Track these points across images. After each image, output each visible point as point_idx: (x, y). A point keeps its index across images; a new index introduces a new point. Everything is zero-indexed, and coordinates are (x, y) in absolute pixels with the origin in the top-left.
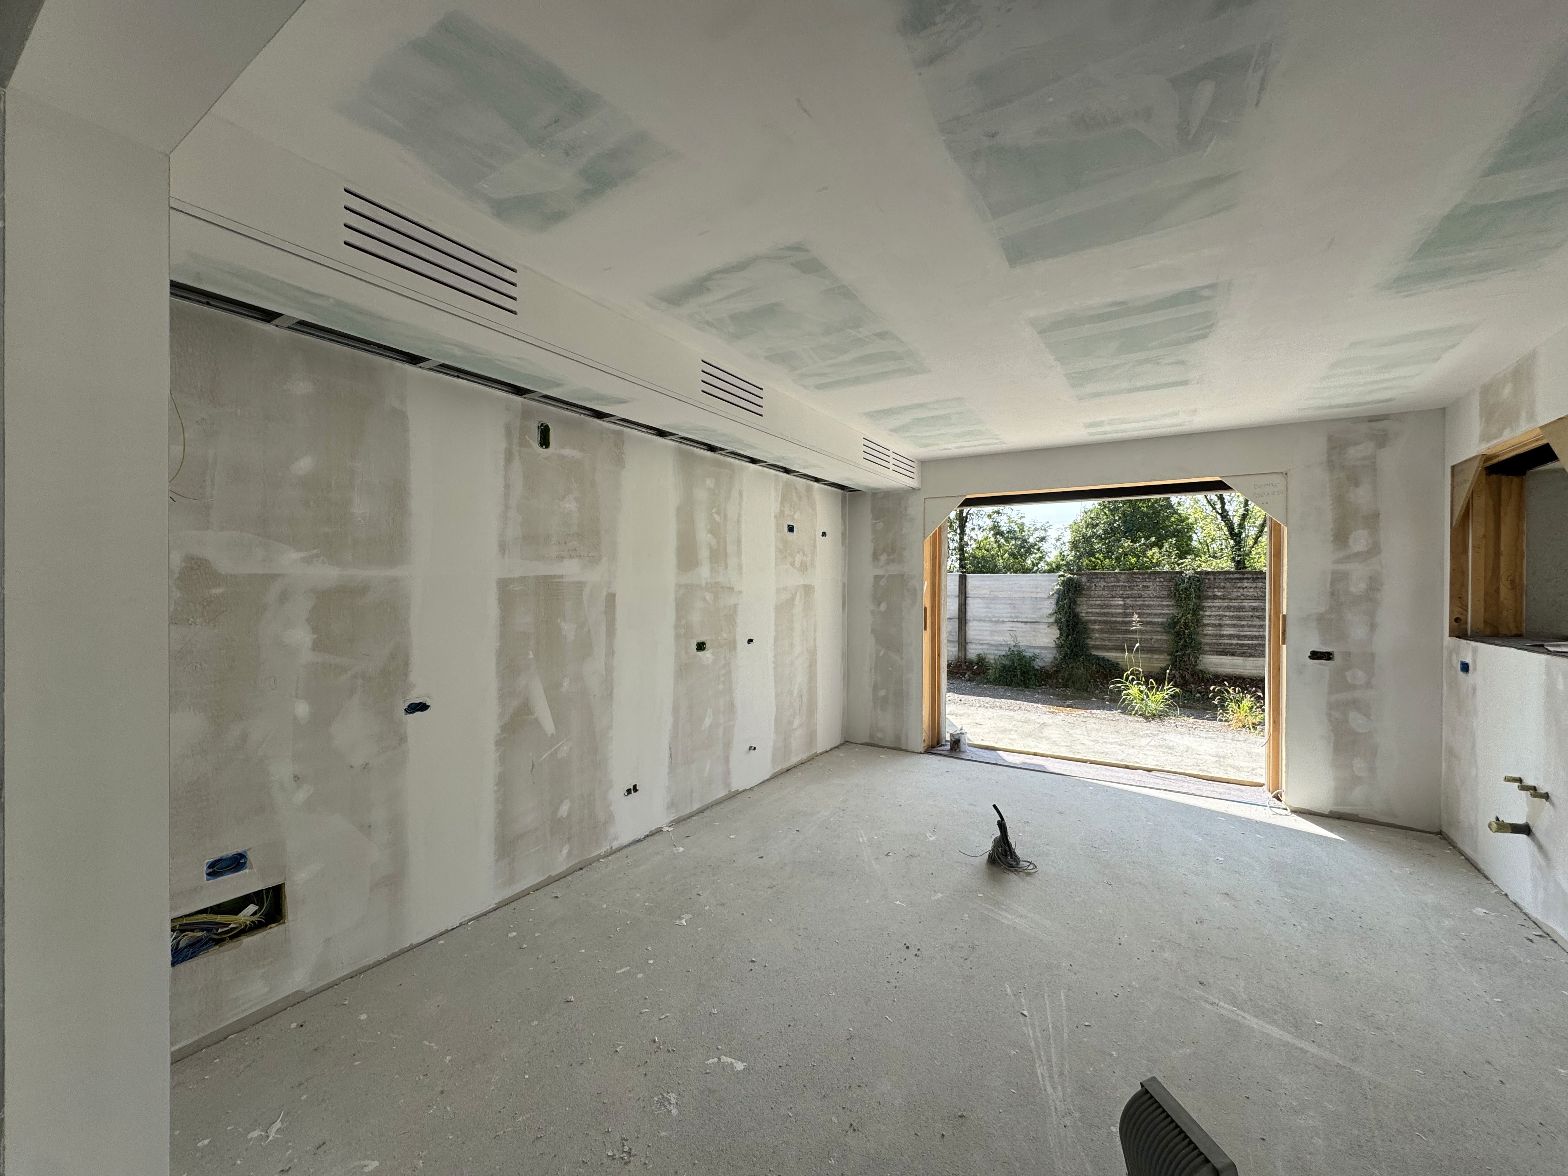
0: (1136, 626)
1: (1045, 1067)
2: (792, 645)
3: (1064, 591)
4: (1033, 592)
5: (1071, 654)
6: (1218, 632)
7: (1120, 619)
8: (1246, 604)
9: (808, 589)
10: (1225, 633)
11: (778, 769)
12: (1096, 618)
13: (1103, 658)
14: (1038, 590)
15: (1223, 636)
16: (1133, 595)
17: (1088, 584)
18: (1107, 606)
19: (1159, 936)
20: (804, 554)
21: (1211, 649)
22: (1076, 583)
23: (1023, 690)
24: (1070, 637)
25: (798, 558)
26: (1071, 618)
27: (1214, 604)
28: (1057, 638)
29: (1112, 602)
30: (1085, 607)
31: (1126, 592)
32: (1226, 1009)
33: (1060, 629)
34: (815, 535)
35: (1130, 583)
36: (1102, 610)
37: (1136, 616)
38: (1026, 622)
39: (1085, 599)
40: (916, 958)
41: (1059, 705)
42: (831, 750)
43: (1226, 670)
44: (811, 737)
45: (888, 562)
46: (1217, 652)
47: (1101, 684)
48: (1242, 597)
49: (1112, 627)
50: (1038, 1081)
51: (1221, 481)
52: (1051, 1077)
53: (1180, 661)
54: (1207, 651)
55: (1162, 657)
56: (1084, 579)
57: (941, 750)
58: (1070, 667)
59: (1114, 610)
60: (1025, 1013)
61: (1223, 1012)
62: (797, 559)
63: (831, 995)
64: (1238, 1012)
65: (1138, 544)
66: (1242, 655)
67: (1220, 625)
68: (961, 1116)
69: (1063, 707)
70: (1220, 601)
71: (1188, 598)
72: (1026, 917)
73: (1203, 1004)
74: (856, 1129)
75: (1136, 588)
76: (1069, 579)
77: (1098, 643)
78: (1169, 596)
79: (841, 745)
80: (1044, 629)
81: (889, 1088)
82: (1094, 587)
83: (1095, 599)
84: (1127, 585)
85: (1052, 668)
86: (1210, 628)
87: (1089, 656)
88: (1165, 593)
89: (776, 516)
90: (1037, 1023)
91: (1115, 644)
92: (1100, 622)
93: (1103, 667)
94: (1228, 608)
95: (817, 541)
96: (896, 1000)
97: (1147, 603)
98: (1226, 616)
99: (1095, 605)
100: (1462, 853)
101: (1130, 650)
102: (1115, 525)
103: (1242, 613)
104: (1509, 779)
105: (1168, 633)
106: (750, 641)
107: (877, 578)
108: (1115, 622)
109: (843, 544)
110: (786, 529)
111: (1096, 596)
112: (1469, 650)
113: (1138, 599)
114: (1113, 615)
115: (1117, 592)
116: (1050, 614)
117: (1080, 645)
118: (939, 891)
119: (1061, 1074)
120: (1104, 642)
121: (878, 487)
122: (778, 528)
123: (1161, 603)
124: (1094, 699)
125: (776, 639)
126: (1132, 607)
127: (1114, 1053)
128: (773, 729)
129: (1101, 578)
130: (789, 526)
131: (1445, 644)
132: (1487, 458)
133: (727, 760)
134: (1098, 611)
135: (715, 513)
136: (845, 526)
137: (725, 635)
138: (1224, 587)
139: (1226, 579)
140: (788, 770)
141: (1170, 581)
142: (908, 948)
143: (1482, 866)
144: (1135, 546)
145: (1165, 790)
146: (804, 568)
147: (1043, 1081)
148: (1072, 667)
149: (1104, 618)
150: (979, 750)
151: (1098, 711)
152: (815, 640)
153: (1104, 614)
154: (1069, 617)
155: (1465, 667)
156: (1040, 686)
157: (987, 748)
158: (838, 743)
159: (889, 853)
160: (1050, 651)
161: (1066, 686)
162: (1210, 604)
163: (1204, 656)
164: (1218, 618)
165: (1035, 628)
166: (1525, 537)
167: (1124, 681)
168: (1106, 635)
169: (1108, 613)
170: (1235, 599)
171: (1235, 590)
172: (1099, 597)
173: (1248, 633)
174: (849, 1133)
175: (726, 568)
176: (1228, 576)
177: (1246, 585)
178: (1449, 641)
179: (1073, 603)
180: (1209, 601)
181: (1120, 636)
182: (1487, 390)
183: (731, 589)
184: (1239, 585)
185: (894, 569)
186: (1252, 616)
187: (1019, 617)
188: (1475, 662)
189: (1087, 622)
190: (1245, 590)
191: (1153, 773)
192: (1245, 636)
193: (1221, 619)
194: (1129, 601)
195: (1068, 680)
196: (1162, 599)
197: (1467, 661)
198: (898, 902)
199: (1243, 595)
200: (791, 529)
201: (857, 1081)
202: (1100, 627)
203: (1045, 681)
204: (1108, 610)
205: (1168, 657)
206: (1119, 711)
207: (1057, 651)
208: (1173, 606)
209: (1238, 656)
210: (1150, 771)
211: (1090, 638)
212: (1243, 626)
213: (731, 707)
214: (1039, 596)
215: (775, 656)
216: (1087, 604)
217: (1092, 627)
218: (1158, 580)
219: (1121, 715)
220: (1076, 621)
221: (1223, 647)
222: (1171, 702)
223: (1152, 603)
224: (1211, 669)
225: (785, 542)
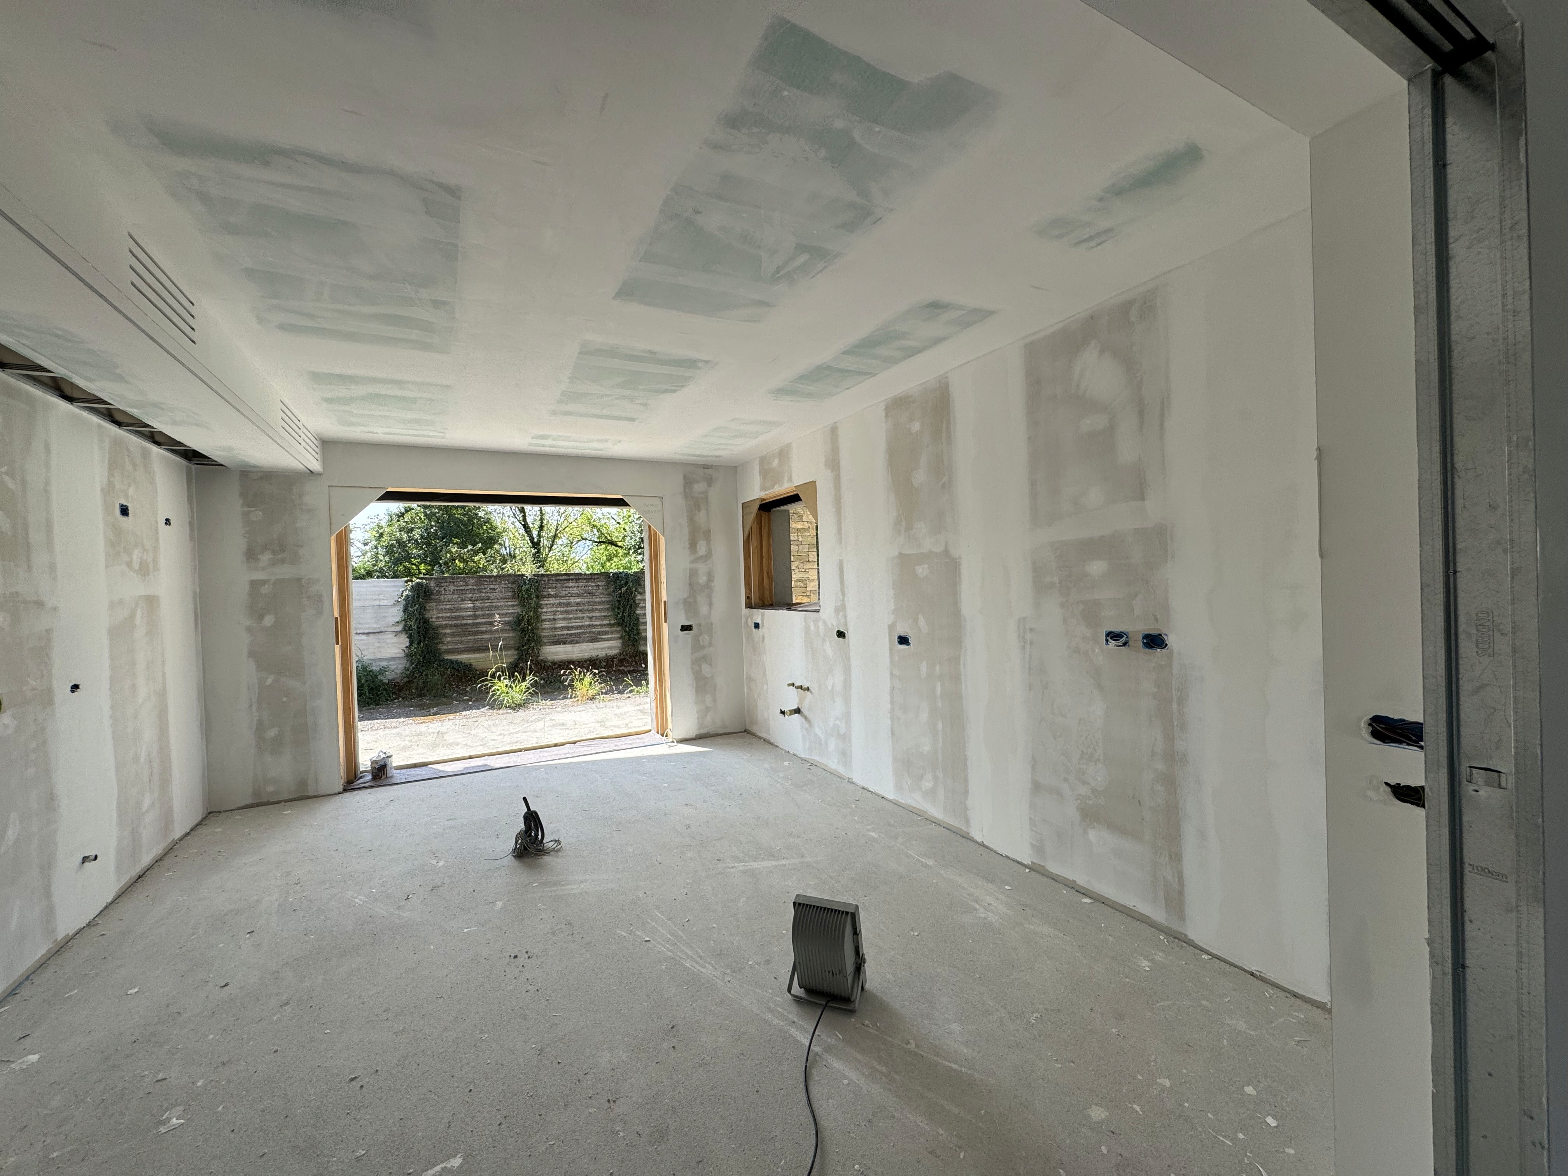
0: (498, 625)
1: (689, 960)
2: (134, 687)
3: (414, 596)
4: (375, 600)
5: (423, 661)
6: (553, 626)
7: (471, 621)
8: (572, 600)
9: (151, 602)
10: (558, 625)
11: (125, 880)
12: (447, 622)
13: (457, 661)
14: (381, 597)
15: (556, 628)
16: (482, 598)
17: (437, 589)
18: (458, 609)
19: (676, 846)
20: (145, 550)
21: (548, 641)
22: (425, 588)
23: (374, 709)
24: (422, 644)
25: (136, 555)
26: (421, 624)
27: (549, 602)
28: (407, 647)
29: (462, 605)
30: (435, 612)
31: (475, 595)
32: (741, 866)
33: (410, 637)
34: (157, 521)
35: (479, 586)
36: (453, 614)
37: (497, 616)
38: (367, 634)
39: (435, 604)
40: (531, 959)
41: (423, 715)
42: (192, 829)
43: (561, 656)
44: (167, 820)
45: (273, 563)
46: (553, 642)
47: (457, 687)
48: (569, 595)
49: (463, 630)
50: (694, 971)
51: (622, 499)
52: (697, 963)
53: (526, 654)
54: (545, 643)
55: (510, 653)
56: (432, 584)
57: (362, 783)
58: (423, 675)
59: (464, 613)
60: (647, 939)
61: (740, 868)
62: (135, 557)
63: (483, 1038)
64: (746, 864)
65: (466, 550)
66: (571, 642)
67: (554, 620)
68: (672, 1028)
69: (430, 715)
70: (554, 599)
71: (530, 597)
72: (586, 881)
73: (729, 870)
74: (615, 1099)
75: (484, 591)
76: (418, 584)
77: (450, 647)
78: (513, 597)
79: (204, 819)
80: (392, 639)
81: (608, 1055)
82: (443, 591)
83: (445, 603)
84: (475, 588)
85: (402, 680)
86: (547, 623)
87: (442, 661)
88: (510, 594)
89: (102, 490)
90: (659, 940)
91: (467, 646)
92: (451, 626)
93: (458, 670)
94: (560, 605)
95: (160, 529)
96: (548, 998)
97: (494, 604)
98: (558, 611)
99: (445, 609)
100: (760, 738)
101: (495, 648)
102: (432, 530)
103: (569, 608)
104: (789, 685)
105: (514, 630)
106: (75, 687)
107: (255, 585)
108: (467, 624)
109: (192, 537)
110: (118, 510)
111: (446, 600)
112: (759, 615)
113: (486, 601)
114: (463, 618)
115: (467, 595)
116: (398, 622)
117: (433, 651)
118: (496, 901)
119: (701, 957)
120: (457, 645)
121: (259, 465)
122: (107, 506)
123: (506, 603)
124: (455, 703)
125: (112, 680)
126: (481, 608)
127: (714, 925)
128: (114, 819)
129: (450, 582)
130: (122, 506)
131: (743, 613)
132: (763, 500)
133: (47, 893)
134: (448, 615)
135: (6, 473)
136: (192, 512)
137: (33, 683)
138: (556, 587)
139: (557, 580)
140: (140, 877)
141: (513, 583)
142: (516, 957)
143: (772, 741)
144: (462, 552)
145: (596, 753)
146: (145, 570)
147: (695, 968)
148: (426, 675)
149: (455, 622)
150: (408, 770)
151: (468, 713)
152: (164, 675)
153: (456, 618)
154: (420, 624)
155: (757, 626)
156: (392, 700)
157: (415, 766)
158: (200, 818)
159: (409, 896)
160: (398, 662)
161: (421, 695)
162: (546, 602)
163: (544, 647)
164: (553, 613)
165: (379, 639)
166: (772, 548)
167: (489, 678)
168: (458, 639)
169: (459, 617)
170: (564, 597)
171: (564, 589)
172: (449, 601)
173: (574, 624)
174: (612, 1107)
175: (29, 568)
176: (558, 578)
177: (571, 584)
178: (745, 611)
179: (423, 608)
180: (545, 599)
181: (471, 637)
182: (763, 460)
183: (40, 604)
184: (566, 585)
185: (285, 572)
186: (576, 610)
187: (359, 629)
188: (763, 622)
189: (439, 627)
190: (571, 589)
191: (577, 744)
192: (572, 627)
193: (554, 614)
194: (478, 604)
195: (422, 689)
196: (507, 600)
197: (758, 622)
198: (466, 930)
199: (569, 593)
200: (124, 511)
201: (581, 1072)
202: (452, 631)
203: (396, 694)
204: (458, 614)
205: (516, 652)
206: (488, 707)
207: (408, 660)
208: (517, 605)
209: (568, 644)
210: (574, 743)
211: (442, 643)
212: (571, 619)
213: (50, 801)
214: (382, 603)
215: (112, 707)
216: (437, 609)
217: (443, 631)
218: (503, 582)
219: (491, 711)
220: (427, 627)
221: (557, 638)
222: (533, 691)
223: (499, 604)
224: (550, 658)
225: (118, 531)
